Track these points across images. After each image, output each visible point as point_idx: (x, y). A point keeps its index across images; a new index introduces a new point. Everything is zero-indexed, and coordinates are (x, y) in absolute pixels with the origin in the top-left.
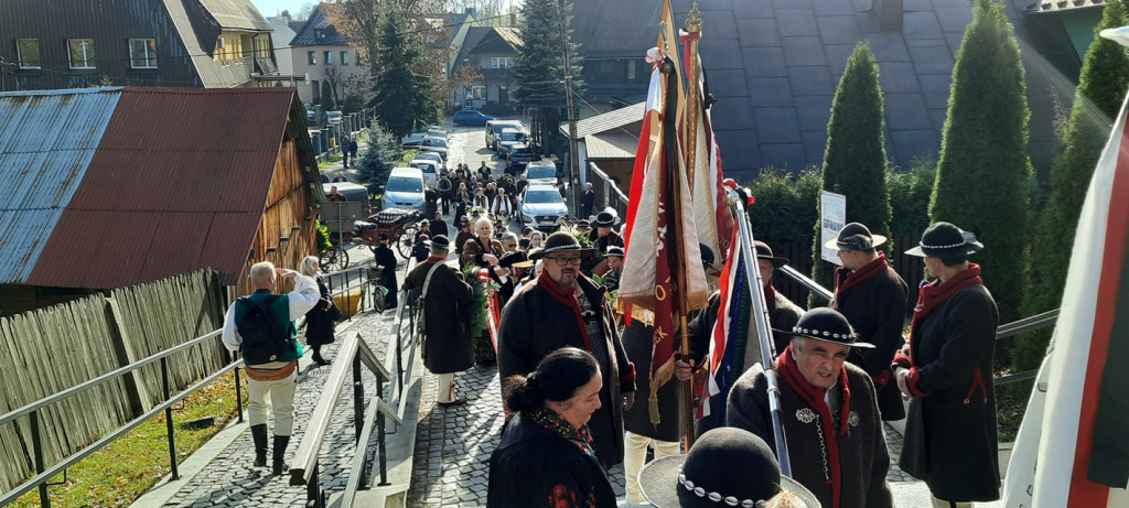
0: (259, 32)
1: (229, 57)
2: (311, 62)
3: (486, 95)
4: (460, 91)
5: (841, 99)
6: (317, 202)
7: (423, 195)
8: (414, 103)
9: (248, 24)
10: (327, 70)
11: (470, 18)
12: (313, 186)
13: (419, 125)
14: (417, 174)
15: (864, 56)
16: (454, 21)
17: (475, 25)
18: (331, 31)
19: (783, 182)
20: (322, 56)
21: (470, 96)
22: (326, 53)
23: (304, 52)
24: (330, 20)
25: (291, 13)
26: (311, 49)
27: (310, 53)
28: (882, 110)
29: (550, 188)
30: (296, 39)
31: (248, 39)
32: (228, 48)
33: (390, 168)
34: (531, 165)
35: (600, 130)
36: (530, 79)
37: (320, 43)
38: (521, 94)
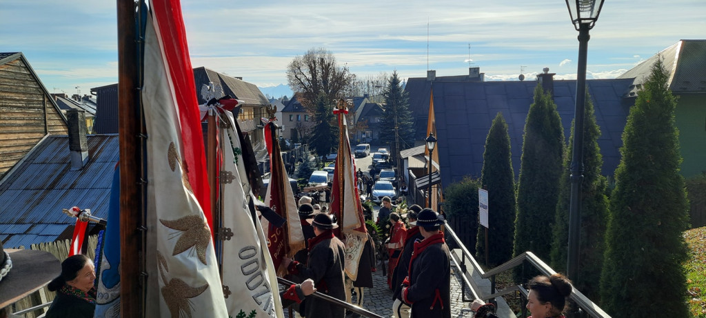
0: (263, 106)
1: (246, 117)
2: (291, 120)
3: (372, 135)
4: (360, 133)
5: (489, 141)
6: (260, 187)
7: (327, 184)
8: (331, 139)
9: (257, 102)
10: (297, 124)
11: (366, 99)
12: (257, 180)
13: (333, 150)
14: (325, 174)
15: (500, 118)
16: (358, 100)
17: (368, 102)
18: (299, 105)
19: (475, 183)
20: (296, 117)
21: (364, 136)
22: (298, 116)
23: (287, 115)
24: (299, 101)
25: (288, 97)
26: (298, 114)
27: (291, 116)
28: (510, 147)
29: (388, 183)
30: (284, 109)
31: (257, 110)
32: (246, 113)
33: (312, 171)
34: (382, 171)
35: (416, 154)
36: (387, 128)
37: (295, 111)
38: (381, 136)
